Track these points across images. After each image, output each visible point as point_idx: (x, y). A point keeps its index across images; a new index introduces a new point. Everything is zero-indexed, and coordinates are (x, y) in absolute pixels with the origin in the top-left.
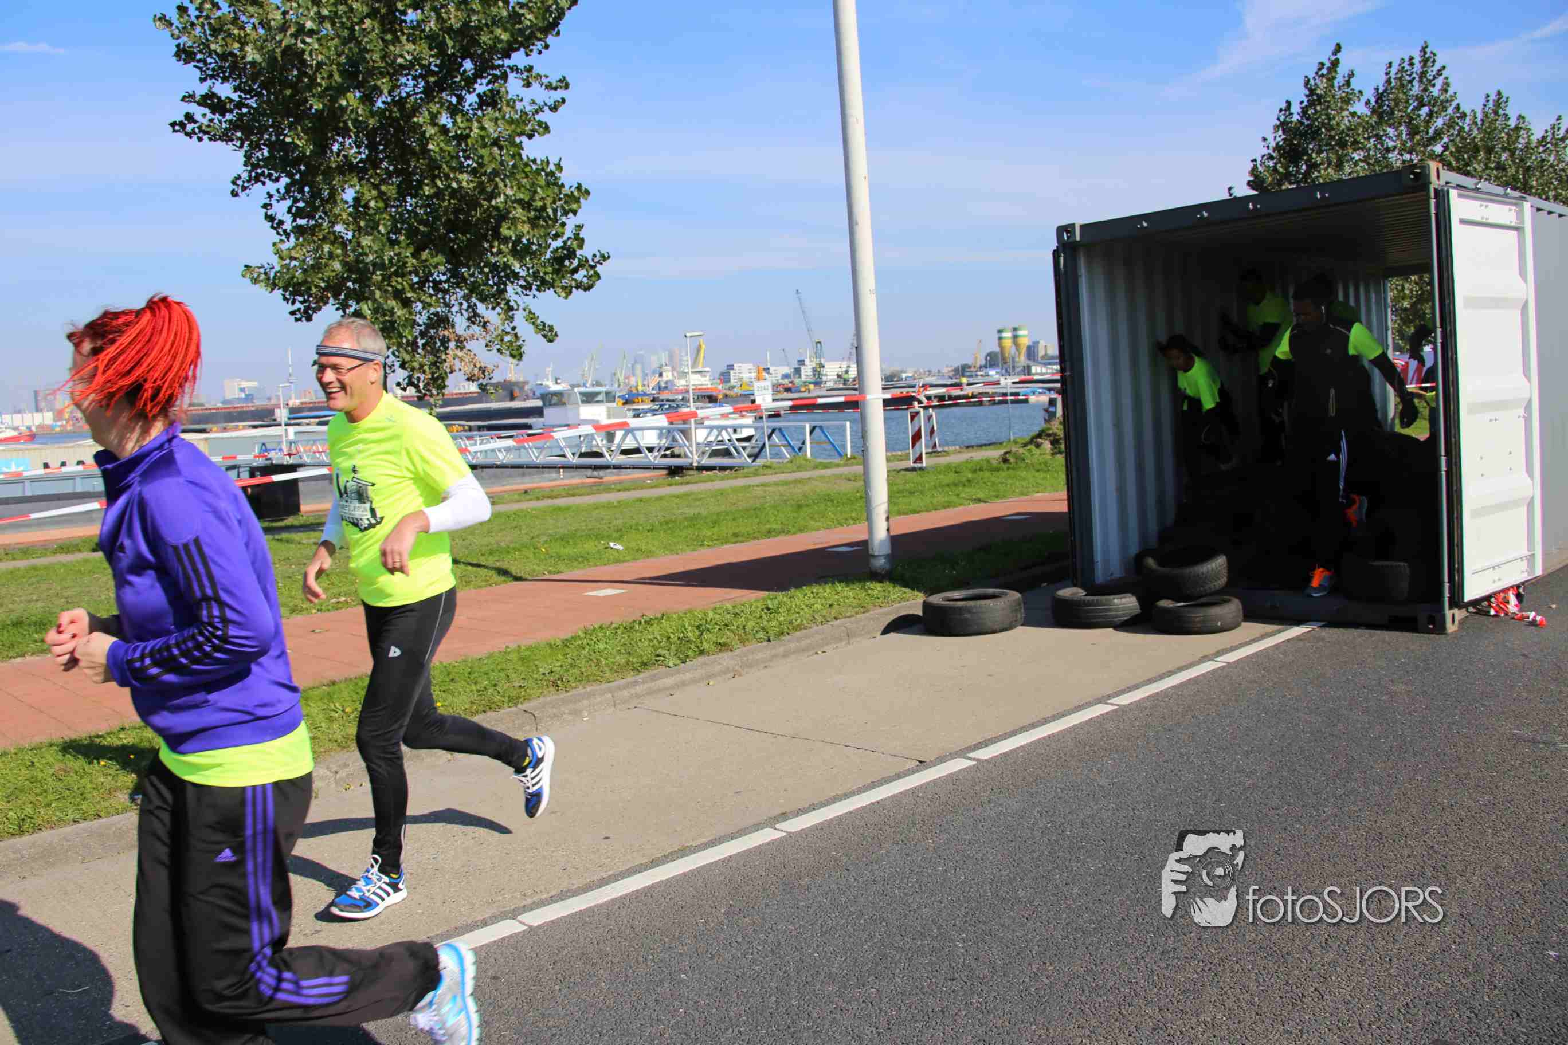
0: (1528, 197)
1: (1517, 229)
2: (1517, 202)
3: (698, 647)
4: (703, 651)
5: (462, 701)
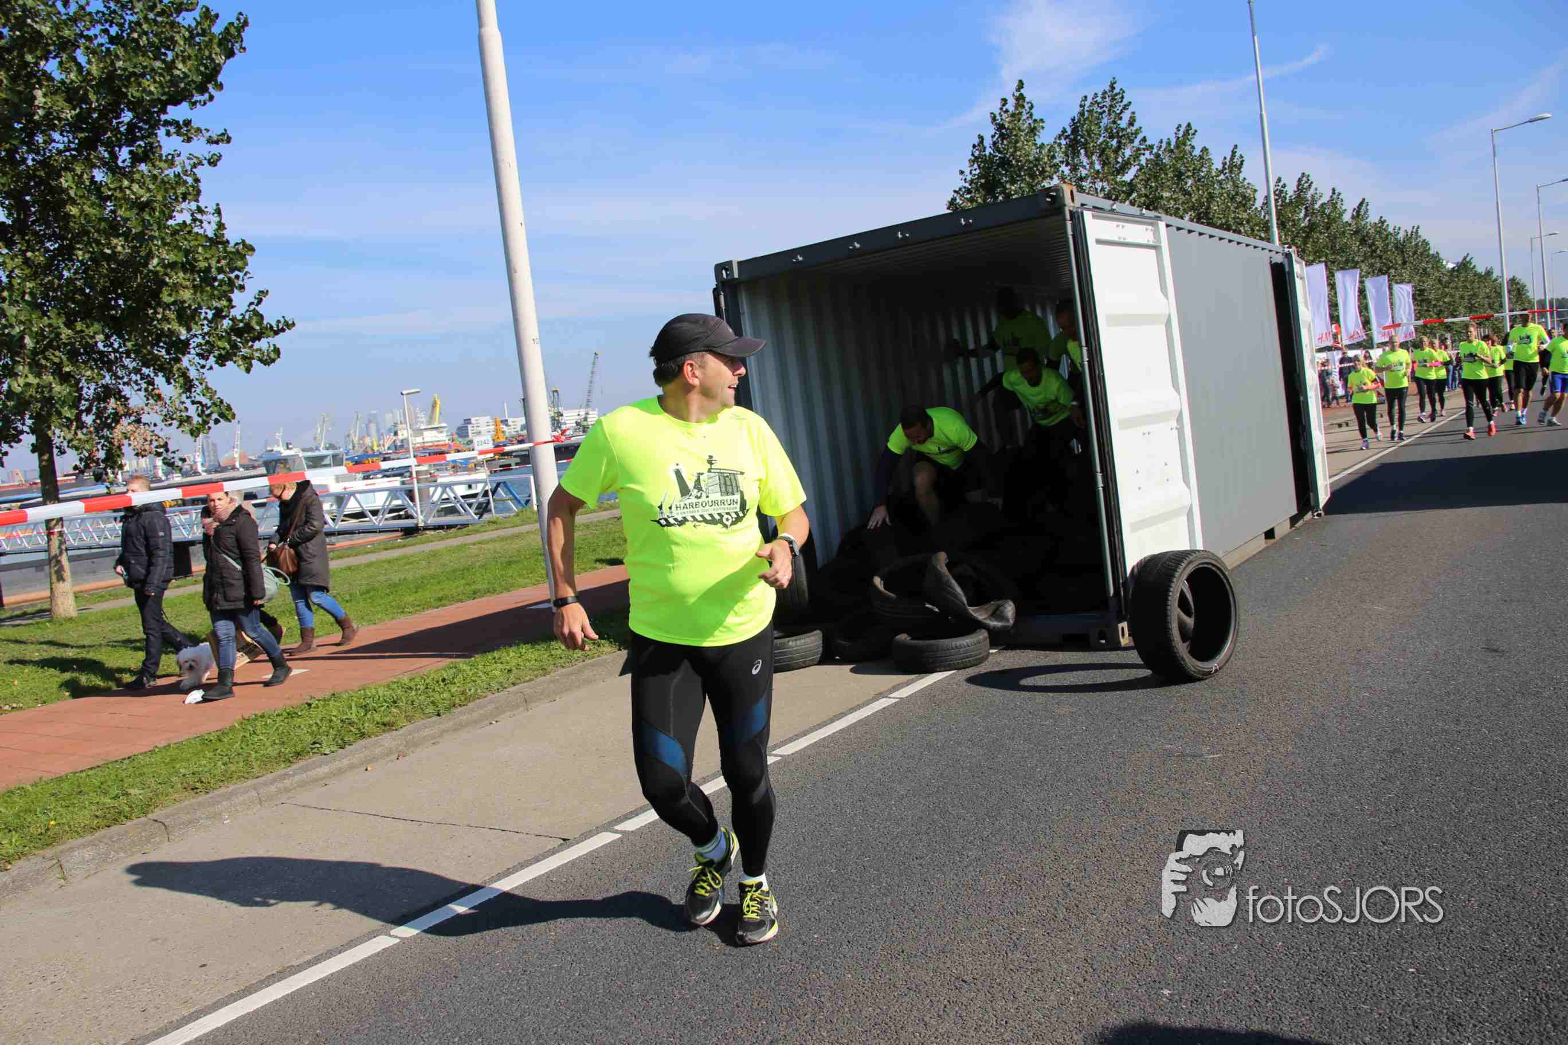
0: (1163, 216)
1: (1156, 247)
2: (1153, 222)
3: (359, 729)
4: (363, 734)
5: (84, 817)
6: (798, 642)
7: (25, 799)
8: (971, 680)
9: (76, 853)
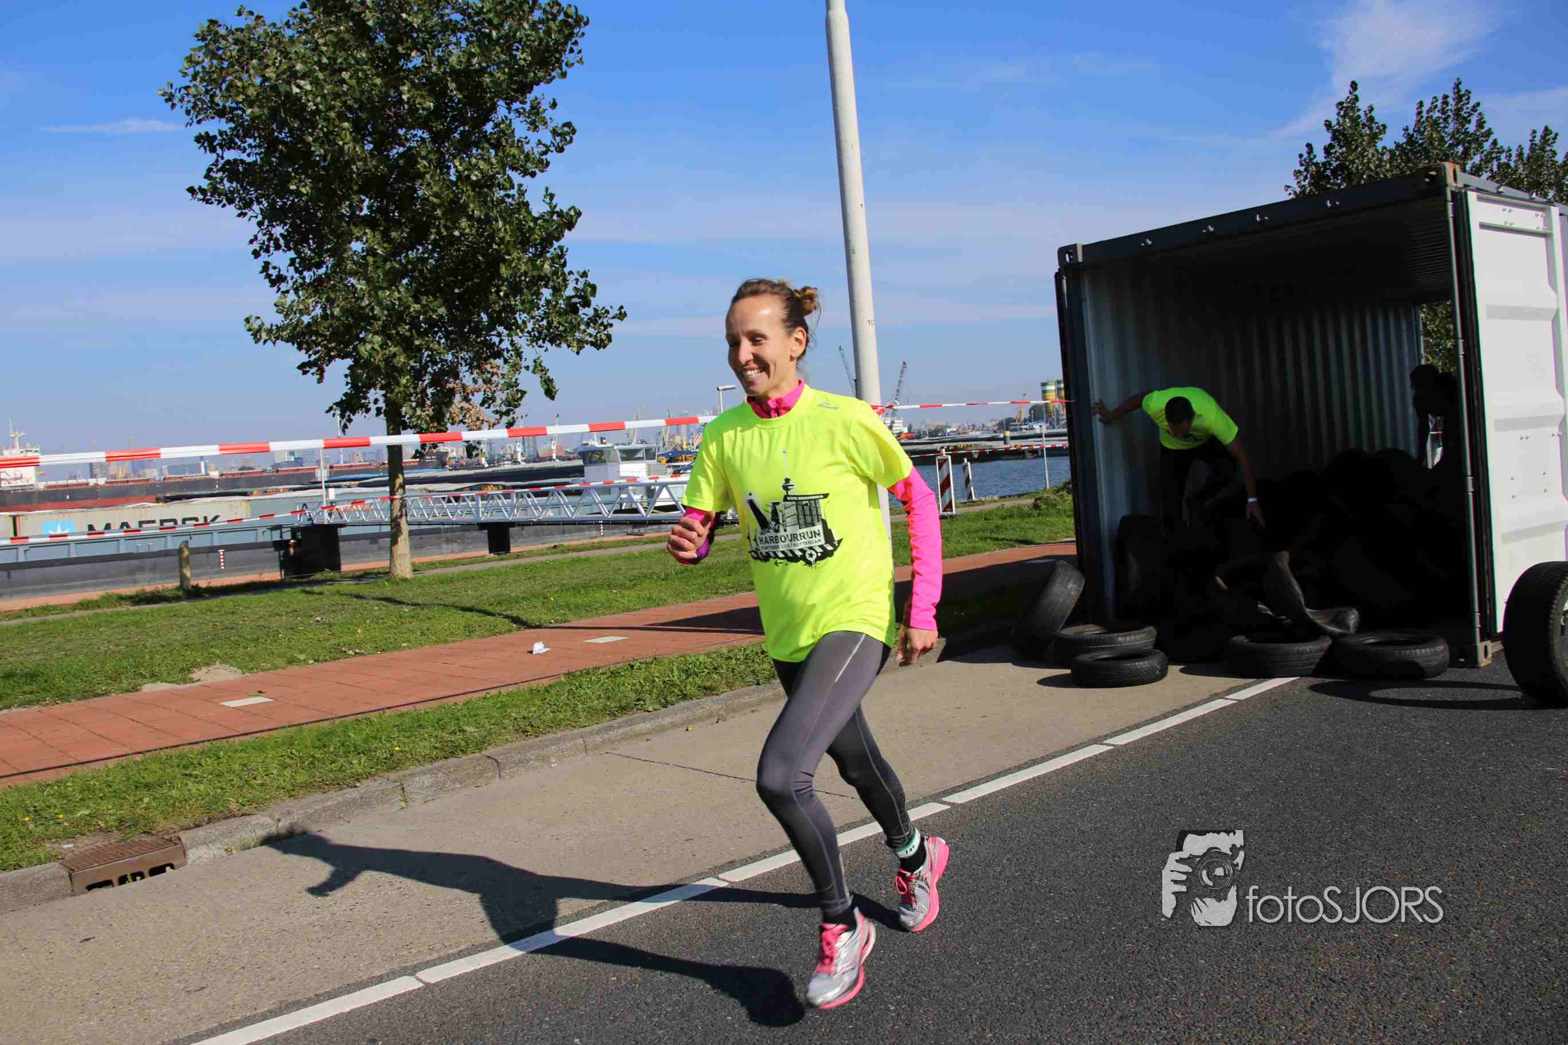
0: (1556, 202)
1: (1544, 235)
2: (1544, 207)
3: (681, 691)
4: (686, 695)
5: (424, 747)
6: (1128, 638)
7: (373, 728)
8: (1314, 688)
9: (417, 779)
